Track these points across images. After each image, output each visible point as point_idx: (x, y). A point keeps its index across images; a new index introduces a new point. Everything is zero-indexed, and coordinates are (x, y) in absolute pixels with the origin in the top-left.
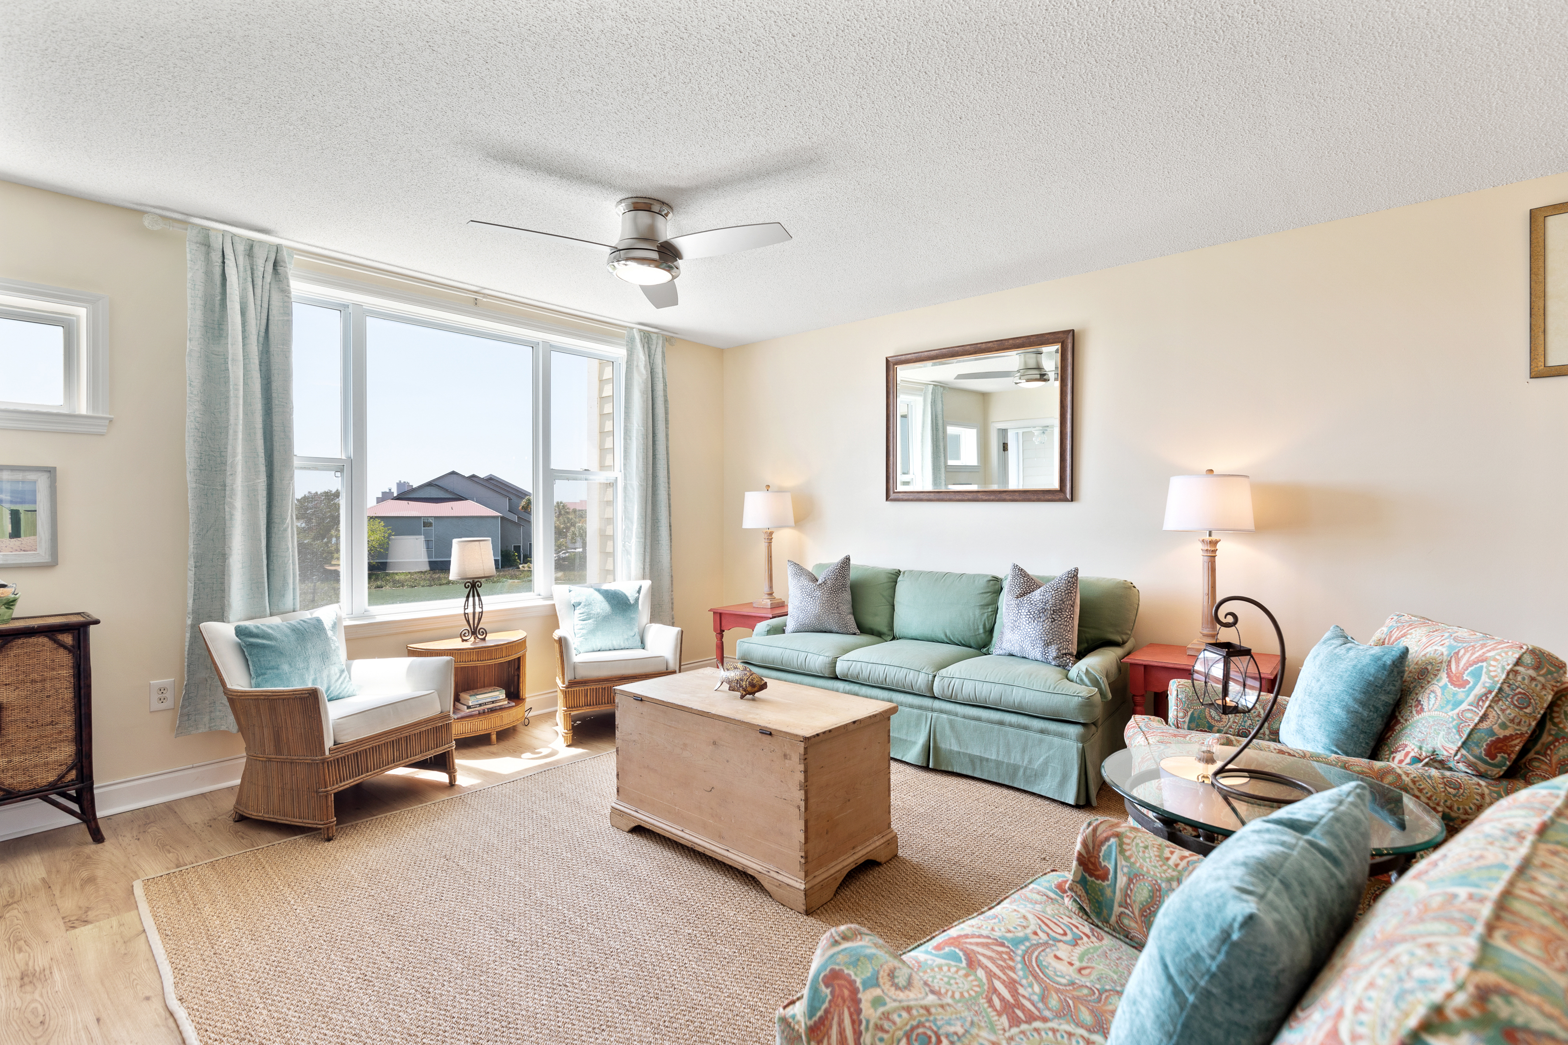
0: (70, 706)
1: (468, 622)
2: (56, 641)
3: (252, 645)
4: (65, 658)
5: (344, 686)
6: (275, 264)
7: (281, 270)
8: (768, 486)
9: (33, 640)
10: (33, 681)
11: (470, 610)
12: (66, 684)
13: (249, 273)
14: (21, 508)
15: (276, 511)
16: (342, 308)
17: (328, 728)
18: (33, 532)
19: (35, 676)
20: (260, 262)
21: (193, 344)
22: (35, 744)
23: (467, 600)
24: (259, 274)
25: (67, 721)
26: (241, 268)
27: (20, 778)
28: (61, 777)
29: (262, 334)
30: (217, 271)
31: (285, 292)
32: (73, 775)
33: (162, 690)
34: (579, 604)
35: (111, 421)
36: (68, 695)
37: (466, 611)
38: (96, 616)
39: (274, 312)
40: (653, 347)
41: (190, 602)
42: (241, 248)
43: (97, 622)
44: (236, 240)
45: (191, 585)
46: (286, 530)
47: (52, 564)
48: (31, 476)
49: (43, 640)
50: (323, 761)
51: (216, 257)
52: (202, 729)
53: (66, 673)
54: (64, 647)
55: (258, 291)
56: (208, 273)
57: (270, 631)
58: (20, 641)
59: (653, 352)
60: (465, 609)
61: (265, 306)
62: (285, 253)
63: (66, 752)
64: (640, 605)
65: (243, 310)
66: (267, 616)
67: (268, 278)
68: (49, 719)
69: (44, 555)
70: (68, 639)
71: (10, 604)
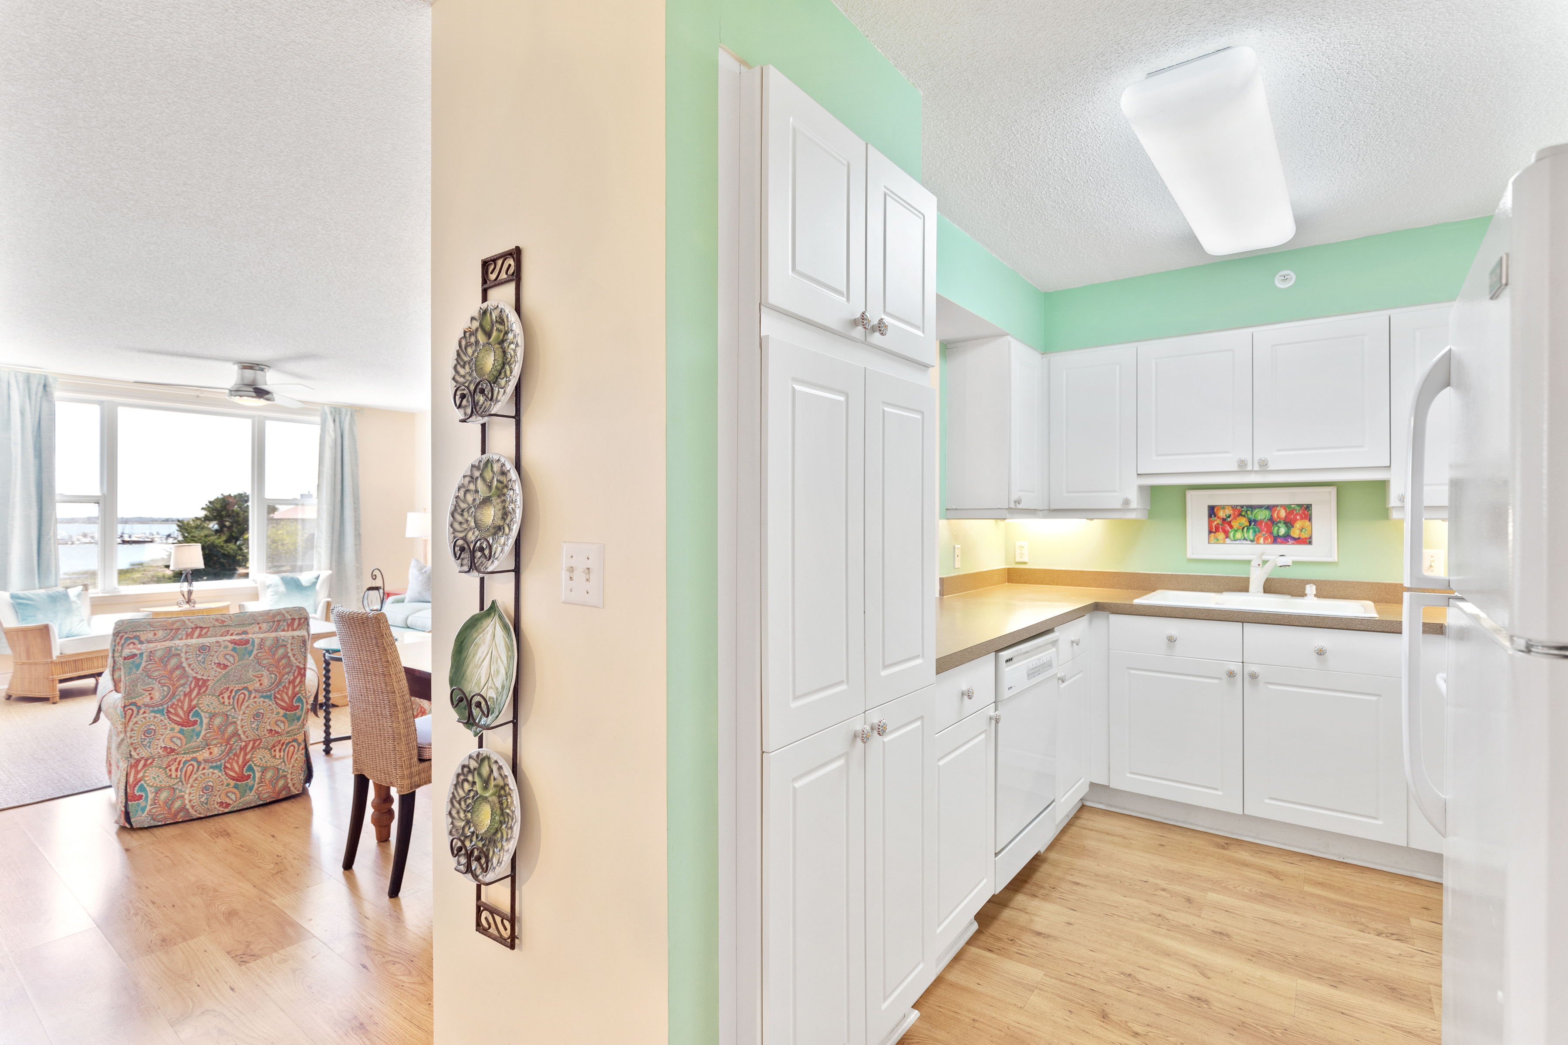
1: (183, 595)
3: (19, 604)
5: (82, 629)
6: (45, 386)
7: (48, 389)
8: (425, 509)
11: (185, 589)
13: (27, 392)
15: (44, 528)
16: (100, 403)
17: (55, 647)
20: (34, 386)
24: (33, 393)
26: (21, 390)
29: (36, 426)
31: (51, 402)
34: (271, 585)
39: (44, 414)
40: (343, 417)
42: (21, 379)
44: (18, 374)
46: (50, 539)
50: (52, 662)
55: (33, 403)
57: (32, 596)
59: (342, 420)
60: (181, 590)
61: (38, 410)
62: (51, 380)
64: (318, 587)
65: (22, 414)
66: (35, 589)
67: (40, 394)
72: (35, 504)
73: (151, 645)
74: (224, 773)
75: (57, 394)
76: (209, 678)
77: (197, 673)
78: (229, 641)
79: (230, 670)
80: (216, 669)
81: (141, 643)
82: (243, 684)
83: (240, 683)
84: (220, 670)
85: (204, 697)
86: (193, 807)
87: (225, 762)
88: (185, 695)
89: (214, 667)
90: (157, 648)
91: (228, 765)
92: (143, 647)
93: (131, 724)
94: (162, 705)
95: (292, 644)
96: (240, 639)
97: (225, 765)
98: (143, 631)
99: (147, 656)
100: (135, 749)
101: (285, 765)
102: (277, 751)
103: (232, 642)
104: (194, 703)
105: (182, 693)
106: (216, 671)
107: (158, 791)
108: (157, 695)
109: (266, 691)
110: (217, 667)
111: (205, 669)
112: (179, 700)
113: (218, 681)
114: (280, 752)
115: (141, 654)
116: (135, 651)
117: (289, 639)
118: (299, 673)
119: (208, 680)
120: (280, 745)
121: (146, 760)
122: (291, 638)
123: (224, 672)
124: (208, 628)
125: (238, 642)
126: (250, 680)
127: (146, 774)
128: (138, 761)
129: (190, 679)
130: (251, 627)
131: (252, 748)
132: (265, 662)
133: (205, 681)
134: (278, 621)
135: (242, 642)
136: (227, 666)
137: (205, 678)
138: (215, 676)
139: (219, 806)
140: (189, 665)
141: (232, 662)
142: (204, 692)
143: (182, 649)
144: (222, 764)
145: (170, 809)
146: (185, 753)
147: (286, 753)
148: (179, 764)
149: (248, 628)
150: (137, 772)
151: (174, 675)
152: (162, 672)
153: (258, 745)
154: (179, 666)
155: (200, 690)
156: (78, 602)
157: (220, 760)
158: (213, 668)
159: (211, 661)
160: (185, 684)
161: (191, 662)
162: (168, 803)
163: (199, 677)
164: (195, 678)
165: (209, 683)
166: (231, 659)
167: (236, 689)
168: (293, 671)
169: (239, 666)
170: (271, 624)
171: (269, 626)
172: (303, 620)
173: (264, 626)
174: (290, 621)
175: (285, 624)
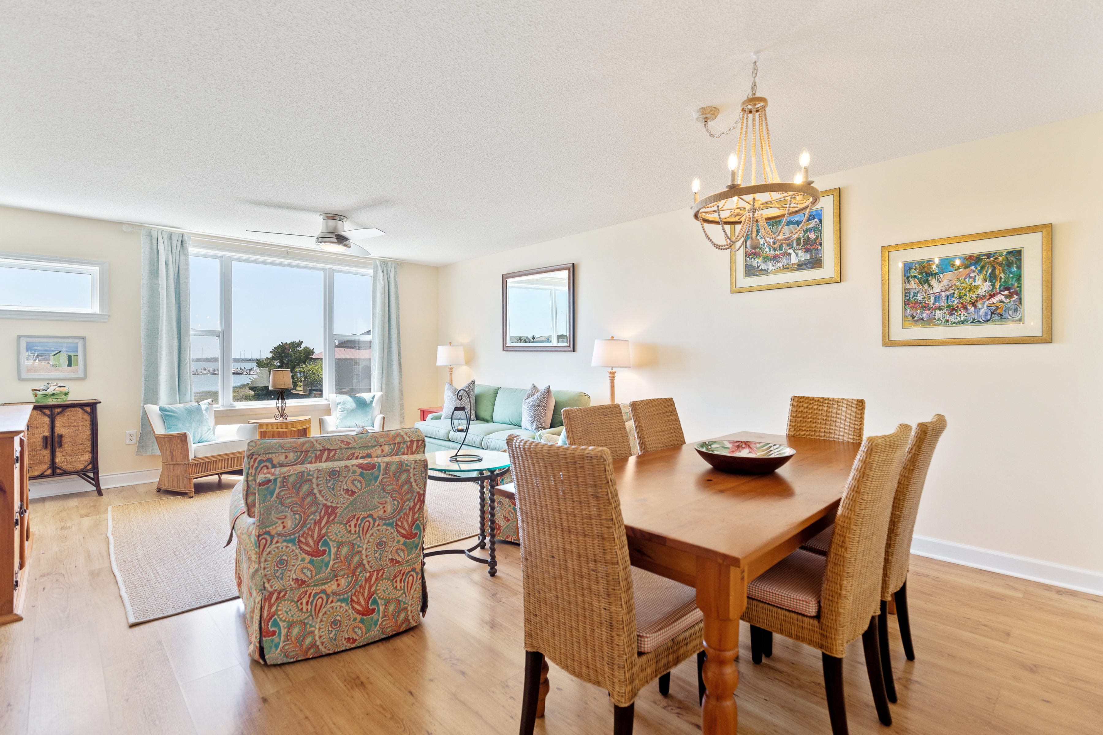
0: (89, 438)
1: (279, 410)
2: (84, 410)
3: (166, 415)
4: (87, 417)
5: (209, 436)
6: (182, 242)
7: (184, 245)
8: (451, 343)
9: (74, 409)
10: (74, 426)
11: (279, 405)
12: (88, 428)
13: (170, 247)
14: (72, 354)
15: (182, 356)
16: (220, 258)
17: (191, 450)
18: (77, 364)
19: (75, 424)
20: (174, 242)
21: (144, 281)
22: (75, 452)
23: (278, 401)
24: (174, 248)
25: (88, 444)
26: (166, 245)
27: (69, 466)
28: (86, 467)
29: (176, 274)
30: (155, 247)
31: (186, 255)
32: (90, 466)
33: (131, 435)
34: (340, 403)
35: (109, 316)
36: (88, 433)
38: (100, 400)
39: (181, 264)
40: (389, 269)
41: (143, 396)
42: (166, 236)
43: (100, 403)
44: (164, 233)
45: (143, 389)
46: (186, 364)
47: (84, 378)
48: (76, 341)
49: (78, 409)
50: (189, 464)
51: (154, 241)
52: (149, 454)
53: (88, 423)
54: (86, 412)
55: (174, 255)
56: (151, 248)
57: (175, 409)
58: (69, 409)
59: (389, 272)
60: (277, 405)
61: (177, 262)
62: (186, 238)
63: (87, 457)
64: (374, 404)
65: (167, 265)
66: (177, 404)
67: (178, 249)
68: (81, 443)
69: (81, 374)
70: (88, 409)
71: (66, 394)
72: (176, 336)
73: (285, 469)
74: (351, 607)
75: (191, 250)
76: (338, 506)
77: (327, 500)
78: (357, 466)
79: (357, 497)
80: (344, 495)
81: (274, 466)
82: (368, 511)
83: (365, 511)
84: (348, 497)
85: (332, 525)
86: (322, 643)
87: (352, 595)
88: (315, 524)
89: (343, 493)
90: (290, 473)
91: (355, 598)
92: (277, 471)
93: (265, 554)
94: (294, 534)
95: (414, 468)
96: (367, 463)
97: (351, 598)
98: (275, 453)
99: (280, 482)
100: (269, 581)
101: (406, 596)
102: (398, 581)
103: (360, 466)
104: (324, 531)
105: (312, 521)
106: (344, 498)
107: (291, 626)
108: (289, 524)
109: (389, 519)
110: (345, 493)
111: (335, 495)
112: (309, 529)
113: (346, 508)
114: (401, 582)
115: (275, 480)
116: (270, 477)
117: (411, 464)
118: (419, 499)
119: (337, 508)
120: (401, 575)
121: (279, 593)
122: (413, 462)
123: (351, 499)
124: (336, 450)
125: (365, 467)
126: (375, 507)
127: (279, 608)
128: (271, 594)
129: (321, 507)
130: (374, 449)
131: (376, 580)
132: (389, 488)
133: (334, 509)
134: (398, 443)
135: (369, 467)
136: (355, 492)
137: (334, 505)
138: (343, 503)
139: (347, 642)
140: (320, 492)
141: (360, 488)
142: (333, 520)
143: (313, 474)
144: (348, 597)
145: (301, 645)
146: (314, 585)
147: (406, 584)
148: (309, 597)
149: (371, 451)
150: (271, 606)
151: (306, 503)
152: (294, 499)
153: (382, 576)
154: (310, 493)
155: (329, 518)
156: (207, 413)
157: (347, 592)
158: (341, 495)
159: (340, 487)
160: (316, 512)
161: (322, 489)
162: (300, 639)
163: (329, 504)
164: (325, 505)
165: (338, 510)
166: (359, 485)
167: (362, 516)
168: (413, 497)
169: (365, 492)
170: (392, 446)
171: (391, 449)
172: (420, 442)
173: (386, 448)
174: (409, 443)
175: (405, 446)
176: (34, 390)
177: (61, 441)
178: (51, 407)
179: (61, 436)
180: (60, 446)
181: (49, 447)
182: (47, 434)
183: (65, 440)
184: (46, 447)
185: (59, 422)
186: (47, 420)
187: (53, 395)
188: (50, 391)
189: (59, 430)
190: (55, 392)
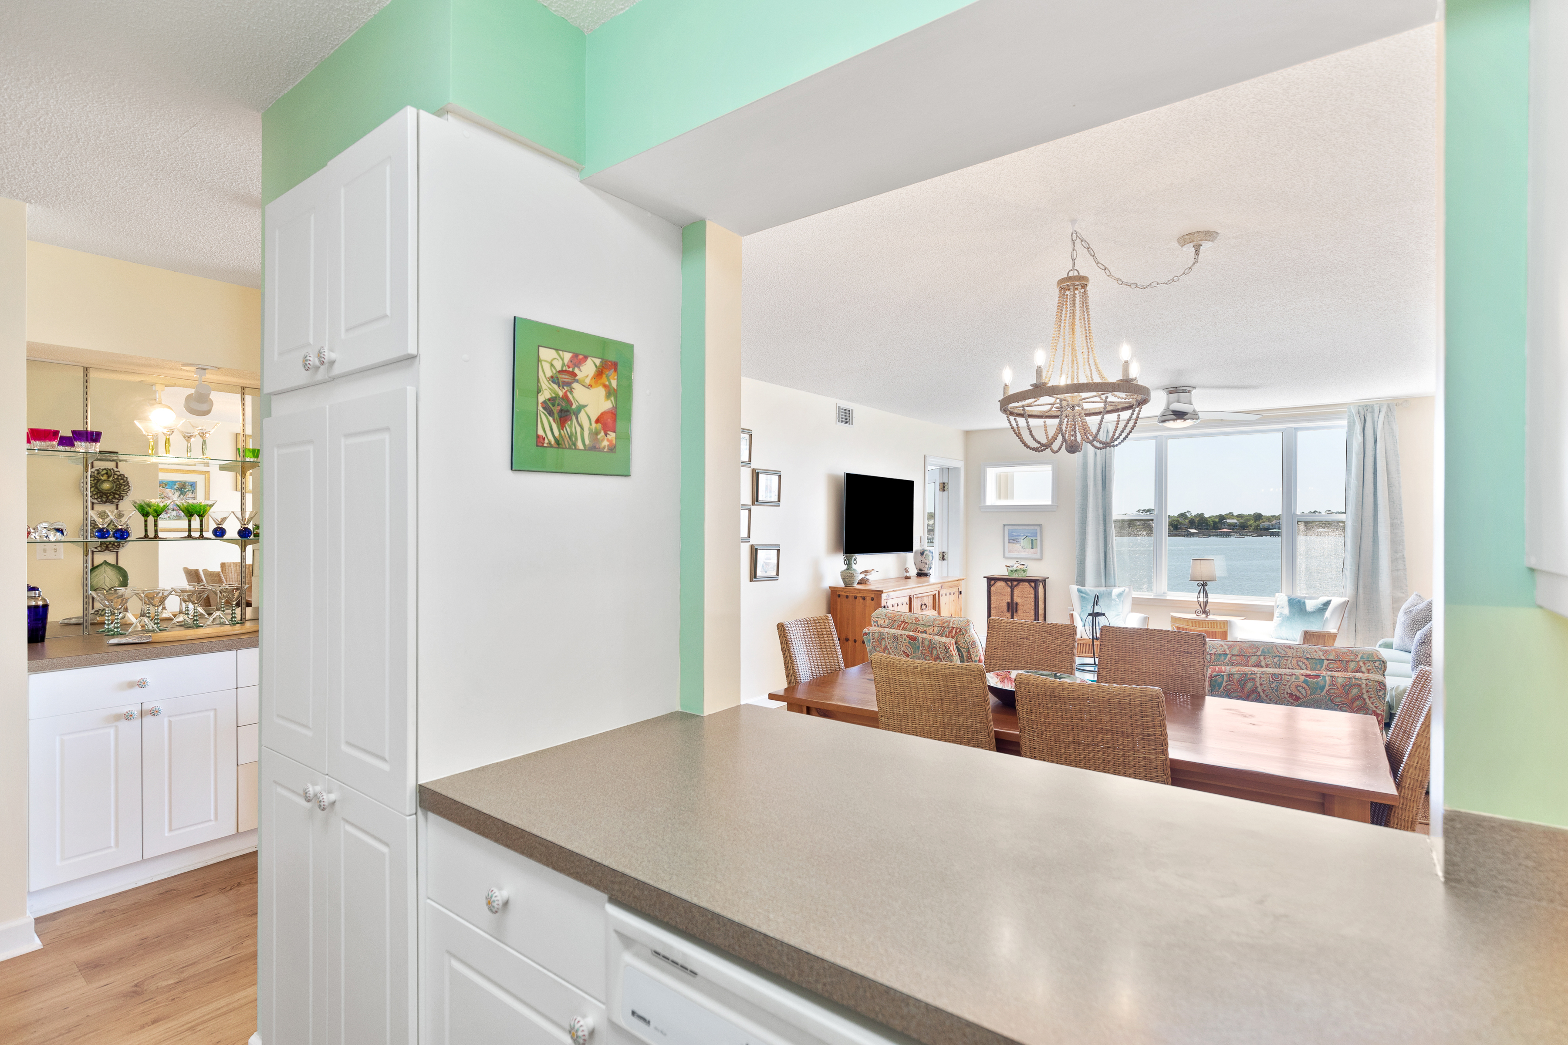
0: (1033, 608)
1: (1200, 605)
2: (1030, 585)
3: (1082, 597)
4: (1032, 591)
9: (1025, 583)
10: (1025, 597)
11: (1201, 599)
12: (1033, 600)
14: (1034, 538)
15: (1107, 541)
16: (1155, 438)
18: (1037, 548)
19: (1025, 595)
23: (1199, 593)
25: (1033, 613)
35: (1058, 507)
37: (1199, 599)
43: (1048, 580)
45: (1076, 570)
46: (1109, 549)
47: (1041, 559)
48: (1036, 528)
49: (1027, 584)
53: (1033, 596)
54: (1031, 586)
58: (1022, 583)
60: (1198, 598)
64: (1328, 614)
66: (1102, 587)
68: (1028, 611)
69: (1038, 556)
70: (1033, 584)
71: (1024, 571)
72: (1102, 523)
156: (1117, 600)
170: (940, 628)
171: (939, 630)
172: (959, 630)
173: (936, 629)
174: (951, 628)
175: (947, 630)
176: (1006, 566)
177: (1017, 608)
178: (1012, 580)
179: (1017, 604)
180: (1016, 611)
181: (1010, 611)
182: (1009, 601)
183: (1020, 607)
184: (1008, 611)
185: (1016, 592)
186: (1009, 589)
187: (1016, 571)
188: (1015, 568)
189: (1016, 599)
190: (1017, 568)
